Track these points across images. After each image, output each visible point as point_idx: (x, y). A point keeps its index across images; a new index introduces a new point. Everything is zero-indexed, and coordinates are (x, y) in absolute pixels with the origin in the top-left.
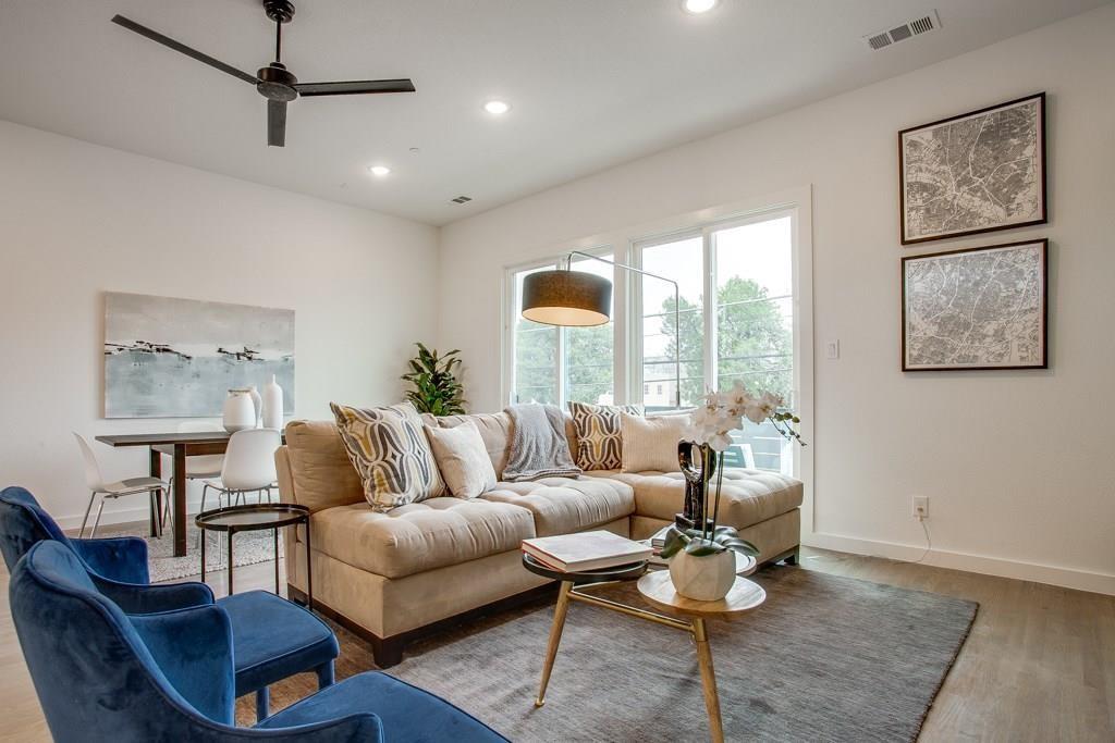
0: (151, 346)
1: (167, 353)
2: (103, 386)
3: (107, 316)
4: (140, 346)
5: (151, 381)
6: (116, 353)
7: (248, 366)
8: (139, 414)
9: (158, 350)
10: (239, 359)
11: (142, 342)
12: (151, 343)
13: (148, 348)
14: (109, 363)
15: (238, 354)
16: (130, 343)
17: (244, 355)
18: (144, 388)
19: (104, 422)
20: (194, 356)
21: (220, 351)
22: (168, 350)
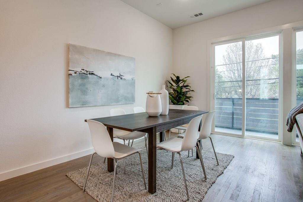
0: (87, 72)
1: (93, 76)
2: (68, 91)
3: (70, 56)
4: (83, 72)
5: (87, 89)
6: (74, 74)
7: (121, 82)
8: (82, 105)
9: (90, 74)
10: (118, 79)
11: (83, 70)
12: (87, 70)
13: (86, 73)
14: (71, 80)
15: (117, 76)
16: (79, 70)
17: (119, 77)
18: (84, 92)
19: (69, 109)
20: (102, 77)
21: (111, 75)
22: (92, 74)
